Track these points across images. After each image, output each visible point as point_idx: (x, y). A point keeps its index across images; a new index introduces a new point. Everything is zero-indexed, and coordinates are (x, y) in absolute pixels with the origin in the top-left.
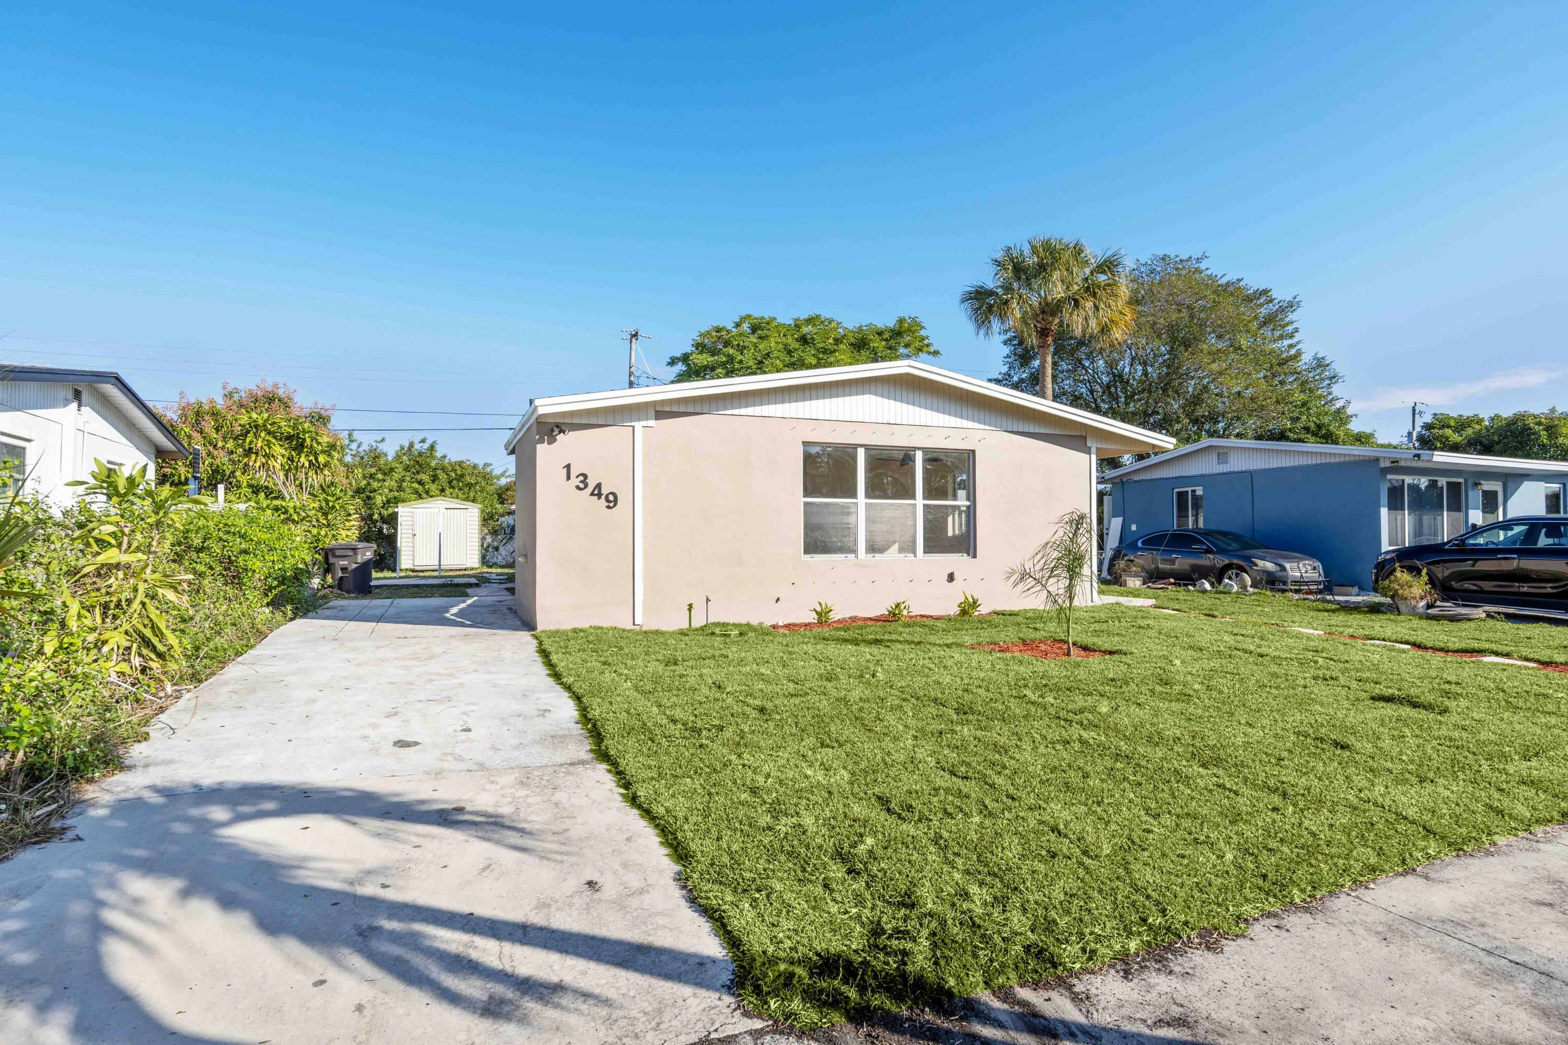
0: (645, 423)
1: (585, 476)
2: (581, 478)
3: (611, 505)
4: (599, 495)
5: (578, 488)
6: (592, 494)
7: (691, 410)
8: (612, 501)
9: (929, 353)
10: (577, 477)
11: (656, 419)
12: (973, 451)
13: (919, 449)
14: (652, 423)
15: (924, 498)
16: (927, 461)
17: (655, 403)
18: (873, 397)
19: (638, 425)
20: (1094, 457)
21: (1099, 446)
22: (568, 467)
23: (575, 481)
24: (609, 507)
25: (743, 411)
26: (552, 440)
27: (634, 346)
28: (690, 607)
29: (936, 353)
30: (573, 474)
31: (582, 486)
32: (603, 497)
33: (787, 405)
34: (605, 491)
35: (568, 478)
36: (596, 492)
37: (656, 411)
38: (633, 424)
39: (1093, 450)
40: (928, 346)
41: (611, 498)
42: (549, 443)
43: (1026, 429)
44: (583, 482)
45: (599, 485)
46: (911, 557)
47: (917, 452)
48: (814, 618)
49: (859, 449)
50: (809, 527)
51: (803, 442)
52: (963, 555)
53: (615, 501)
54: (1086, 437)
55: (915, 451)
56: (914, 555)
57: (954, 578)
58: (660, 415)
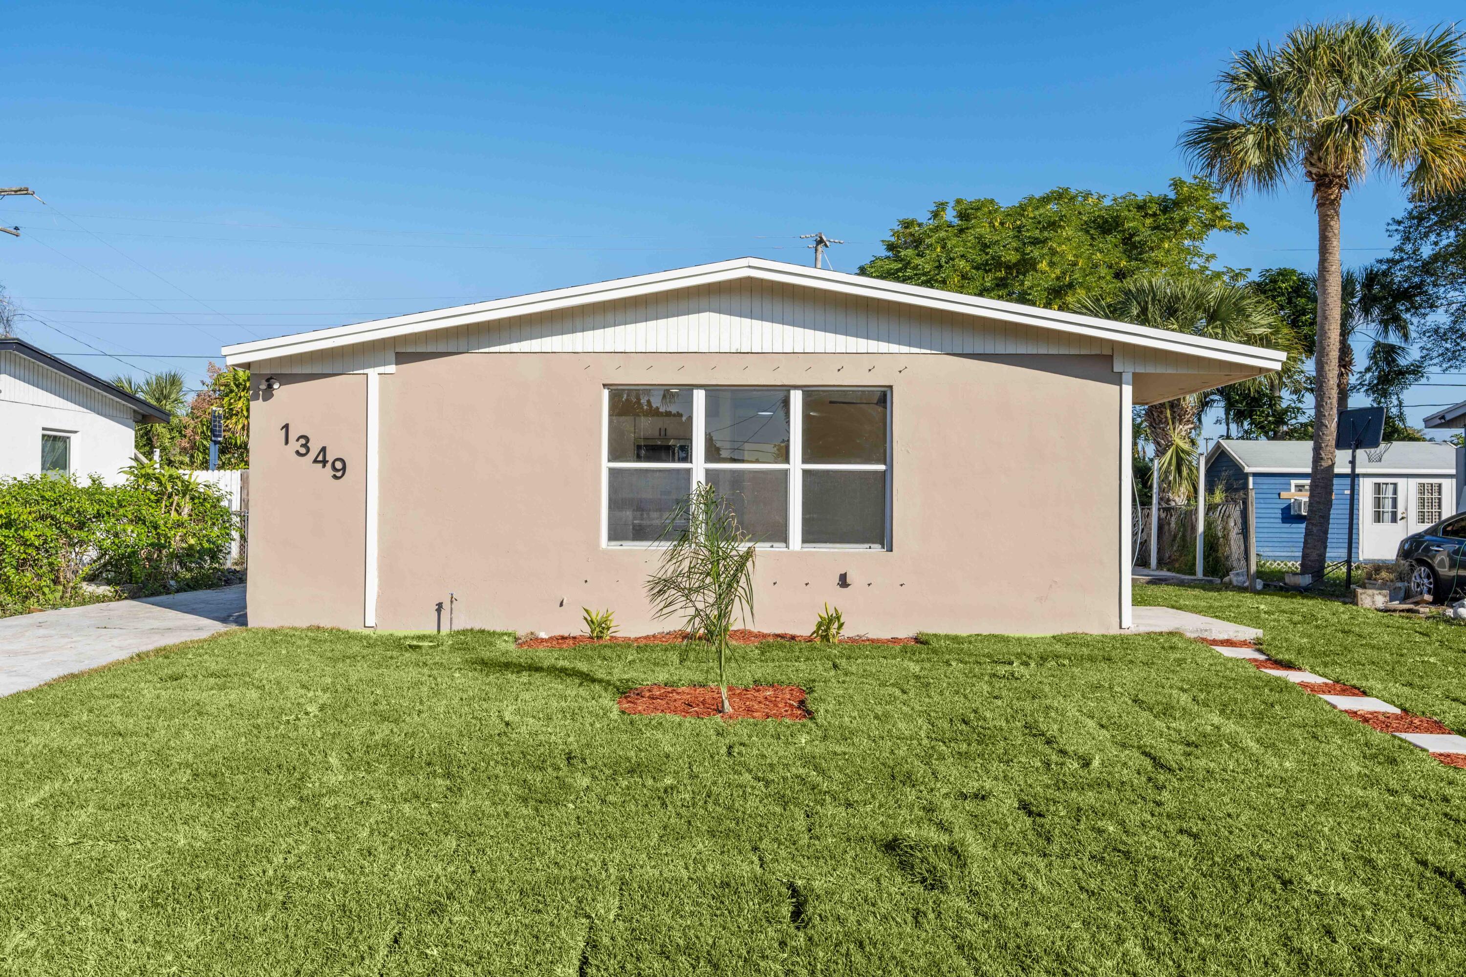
0: (381, 369)
1: (307, 439)
2: (303, 441)
3: (339, 474)
4: (324, 462)
5: (298, 453)
6: (315, 461)
7: (441, 348)
8: (340, 469)
9: (1225, 228)
10: (298, 440)
11: (398, 364)
12: (891, 387)
13: (796, 387)
14: (391, 369)
15: (804, 461)
16: (808, 404)
17: (395, 340)
18: (714, 316)
19: (373, 373)
20: (1128, 390)
21: (1140, 370)
22: (286, 427)
23: (295, 445)
24: (335, 477)
25: (515, 347)
26: (268, 394)
27: (820, 256)
28: (440, 606)
29: (1240, 227)
30: (293, 437)
31: (303, 451)
32: (329, 465)
33: (579, 335)
34: (330, 458)
35: (287, 442)
36: (320, 458)
37: (397, 353)
38: (365, 371)
39: (1127, 377)
40: (1221, 218)
41: (339, 465)
42: (265, 400)
43: (990, 350)
44: (305, 446)
45: (324, 449)
46: (779, 547)
47: (792, 392)
48: (587, 630)
49: (695, 392)
50: (614, 504)
51: (604, 385)
52: (867, 546)
53: (344, 469)
54: (1112, 356)
55: (789, 391)
56: (784, 545)
57: (848, 581)
58: (402, 358)
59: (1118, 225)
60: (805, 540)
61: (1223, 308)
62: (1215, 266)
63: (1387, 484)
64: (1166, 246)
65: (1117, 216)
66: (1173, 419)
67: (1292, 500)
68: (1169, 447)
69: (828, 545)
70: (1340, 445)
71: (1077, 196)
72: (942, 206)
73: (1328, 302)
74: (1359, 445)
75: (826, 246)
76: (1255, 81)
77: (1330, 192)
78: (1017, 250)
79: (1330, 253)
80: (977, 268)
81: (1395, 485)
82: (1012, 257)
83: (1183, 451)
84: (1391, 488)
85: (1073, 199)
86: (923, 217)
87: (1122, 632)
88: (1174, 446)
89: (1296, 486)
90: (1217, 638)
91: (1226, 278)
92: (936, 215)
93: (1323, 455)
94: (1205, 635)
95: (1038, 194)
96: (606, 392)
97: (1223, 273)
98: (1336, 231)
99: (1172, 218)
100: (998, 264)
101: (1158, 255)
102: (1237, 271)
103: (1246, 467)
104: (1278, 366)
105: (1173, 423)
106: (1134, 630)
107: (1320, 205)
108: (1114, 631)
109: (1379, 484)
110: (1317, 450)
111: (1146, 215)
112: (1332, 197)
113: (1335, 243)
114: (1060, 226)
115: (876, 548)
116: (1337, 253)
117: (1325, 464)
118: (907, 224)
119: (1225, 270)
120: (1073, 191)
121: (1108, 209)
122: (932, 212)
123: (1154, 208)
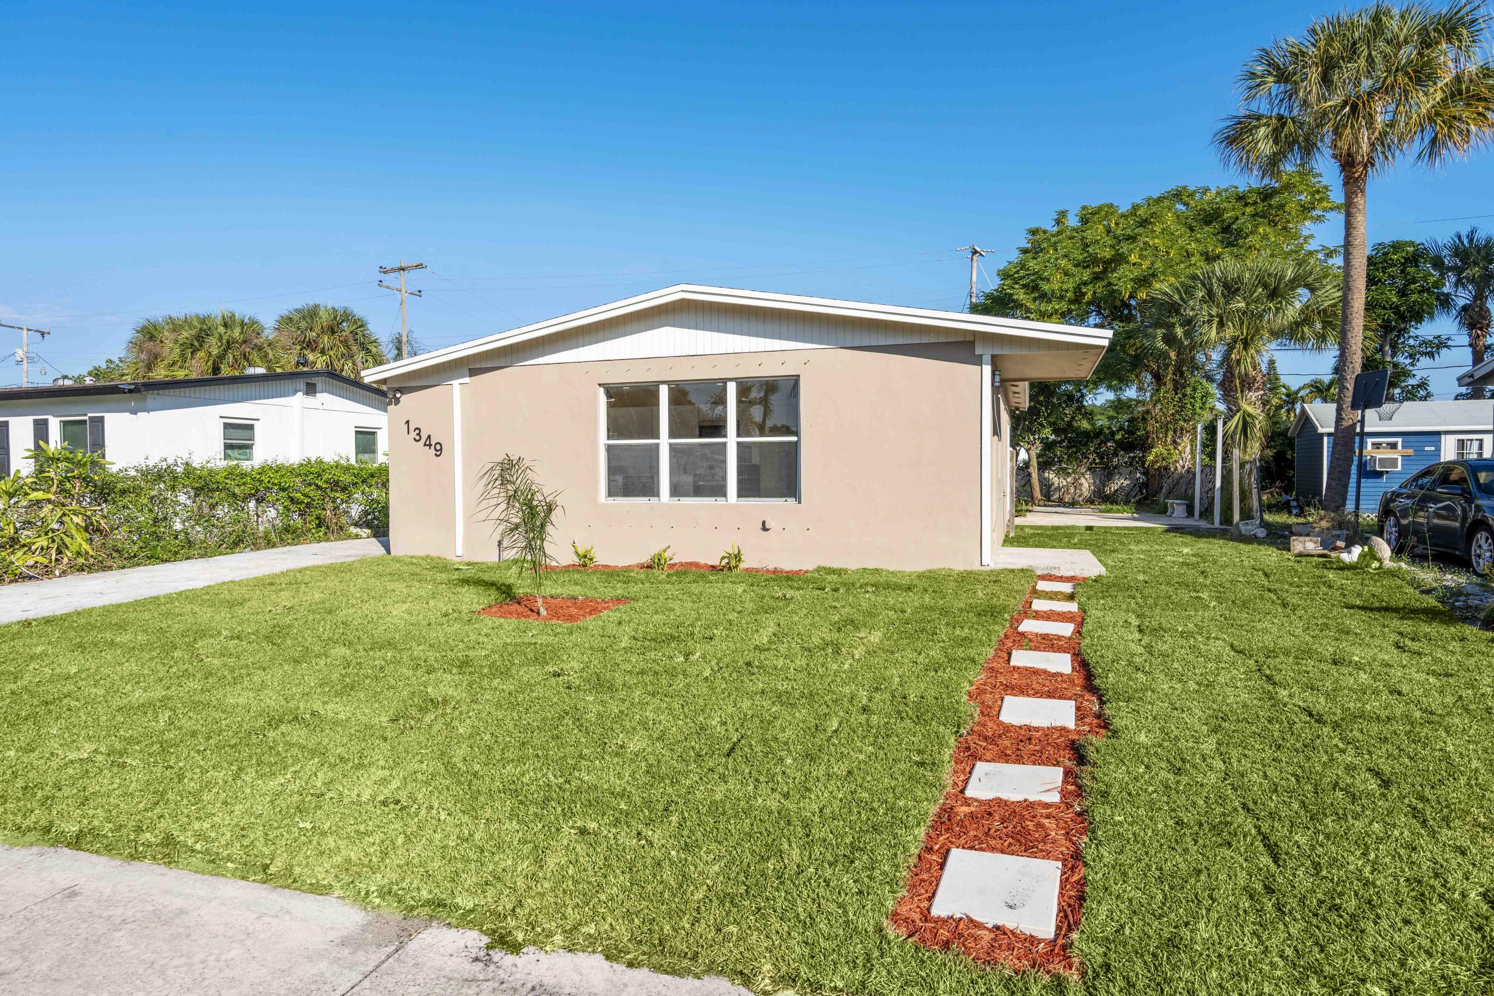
0: (461, 381)
1: (419, 430)
2: (417, 431)
3: (438, 453)
4: (430, 445)
5: (415, 439)
6: (425, 445)
7: (496, 365)
8: (439, 452)
10: (414, 430)
11: (470, 376)
12: (799, 376)
13: (731, 380)
14: (467, 380)
15: (738, 436)
16: (740, 392)
17: (467, 360)
19: (456, 383)
20: (987, 369)
21: (998, 352)
22: (408, 422)
23: (413, 434)
24: (436, 455)
26: (396, 400)
30: (411, 429)
31: (418, 438)
32: (433, 447)
33: (582, 349)
34: (433, 443)
35: (409, 432)
36: (428, 443)
37: (469, 369)
38: (451, 382)
39: (987, 358)
41: (438, 447)
42: (395, 405)
43: (874, 343)
44: (419, 434)
45: (429, 437)
46: (721, 501)
47: (728, 383)
48: (576, 560)
49: (661, 386)
50: (612, 470)
51: (600, 385)
52: (784, 499)
53: (441, 450)
54: (974, 342)
55: (726, 383)
56: (724, 499)
57: (767, 527)
58: (473, 373)
59: (1219, 217)
60: (740, 495)
61: (1282, 285)
62: (1312, 246)
63: (1472, 440)
64: (1261, 231)
65: (1219, 208)
66: (1242, 386)
67: (1369, 457)
68: (1238, 411)
69: (757, 499)
70: (1354, 406)
71: (1195, 192)
72: (1063, 214)
73: (1352, 273)
74: (1367, 406)
75: (981, 255)
76: (1275, 76)
77: (1354, 170)
78: (1112, 247)
79: (1355, 228)
80: (1076, 266)
81: (1481, 441)
82: (1107, 254)
83: (1250, 415)
84: (1476, 444)
85: (1191, 195)
86: (1049, 226)
87: (983, 568)
88: (1241, 412)
89: (1373, 444)
90: (1065, 575)
91: (1320, 256)
92: (1058, 222)
93: (1344, 415)
94: (1054, 572)
95: (1155, 196)
96: (602, 389)
97: (1317, 251)
98: (1361, 207)
99: (1270, 205)
100: (1095, 260)
101: (1253, 240)
102: (1332, 249)
103: (1320, 428)
104: (1106, 343)
105: (1242, 391)
106: (993, 566)
107: (1346, 184)
108: (976, 567)
109: (1463, 441)
110: (1339, 410)
111: (1246, 205)
112: (1356, 175)
113: (1359, 218)
114: (1151, 223)
115: (791, 501)
116: (1362, 228)
117: (1345, 424)
118: (1034, 232)
119: (1320, 248)
120: (1191, 188)
121: (1210, 202)
122: (1056, 220)
123: (1254, 197)
